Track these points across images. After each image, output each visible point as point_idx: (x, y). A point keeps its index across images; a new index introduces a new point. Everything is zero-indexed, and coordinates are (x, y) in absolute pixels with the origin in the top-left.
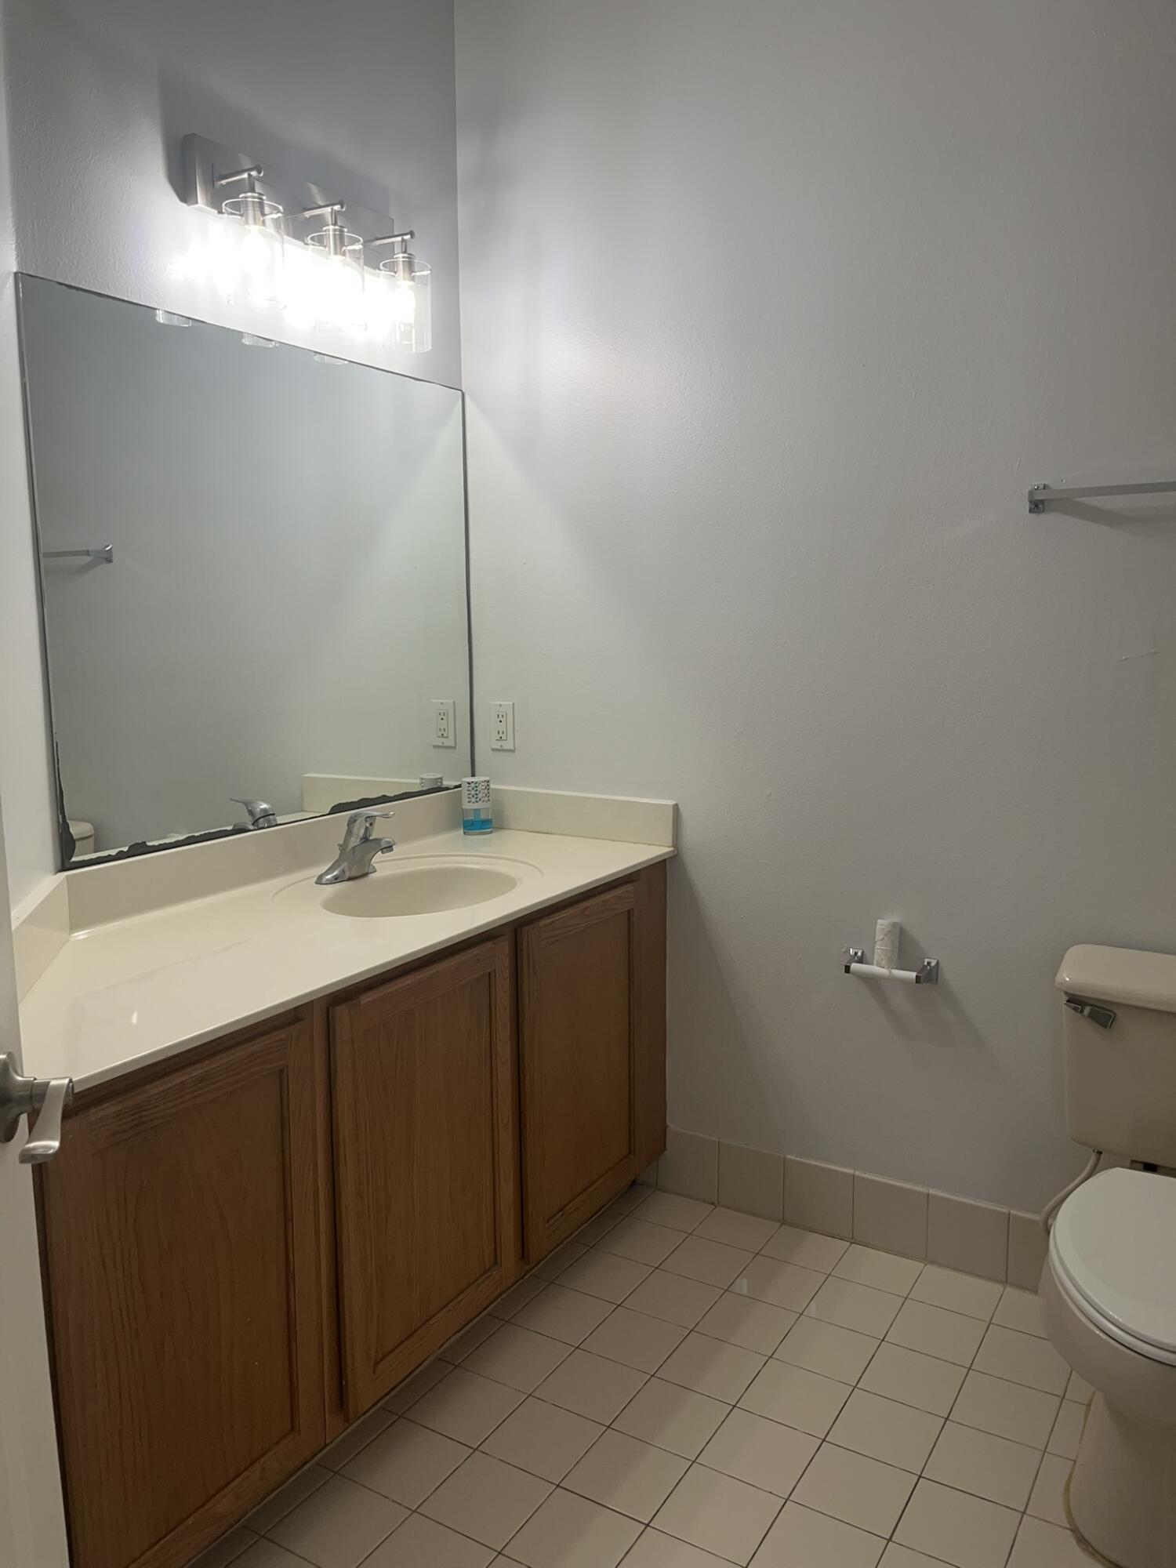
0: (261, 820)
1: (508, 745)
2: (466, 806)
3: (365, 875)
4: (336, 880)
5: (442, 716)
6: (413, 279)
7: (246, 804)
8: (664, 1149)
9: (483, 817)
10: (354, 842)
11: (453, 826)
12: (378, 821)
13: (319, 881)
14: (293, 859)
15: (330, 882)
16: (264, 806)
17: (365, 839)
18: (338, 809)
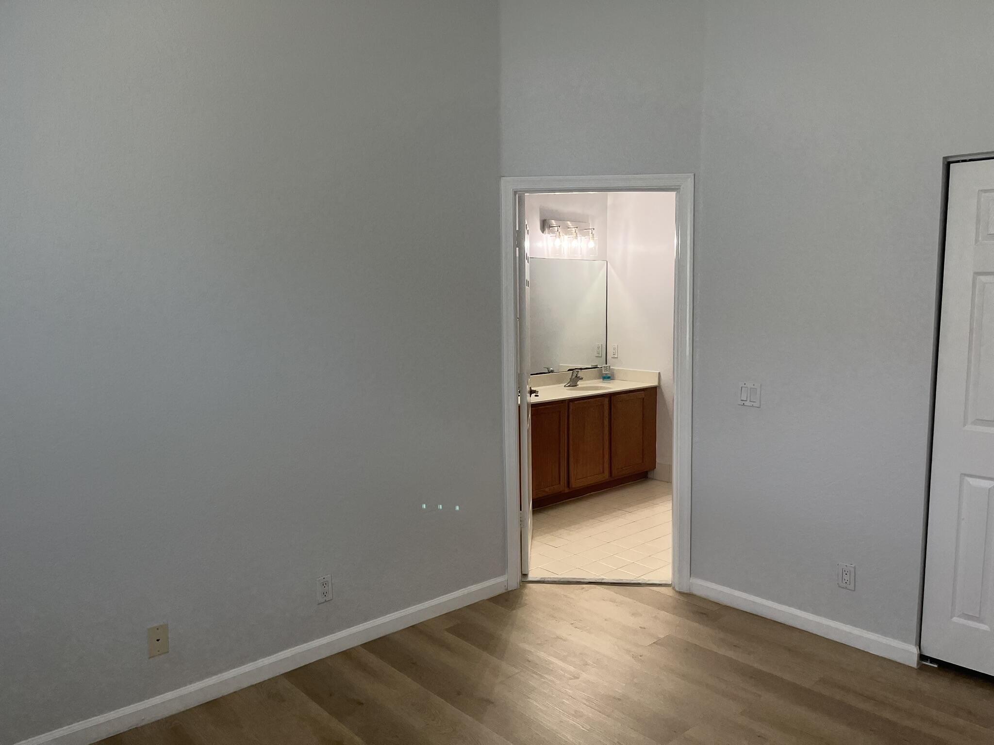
0: (552, 371)
1: (616, 356)
2: (604, 372)
3: (576, 386)
4: (569, 386)
5: (598, 348)
6: (593, 239)
7: (547, 368)
8: (655, 468)
9: (608, 376)
10: (574, 377)
11: (599, 378)
12: (579, 372)
13: (565, 386)
14: (559, 381)
15: (567, 387)
16: (552, 369)
17: (576, 377)
18: (570, 370)
